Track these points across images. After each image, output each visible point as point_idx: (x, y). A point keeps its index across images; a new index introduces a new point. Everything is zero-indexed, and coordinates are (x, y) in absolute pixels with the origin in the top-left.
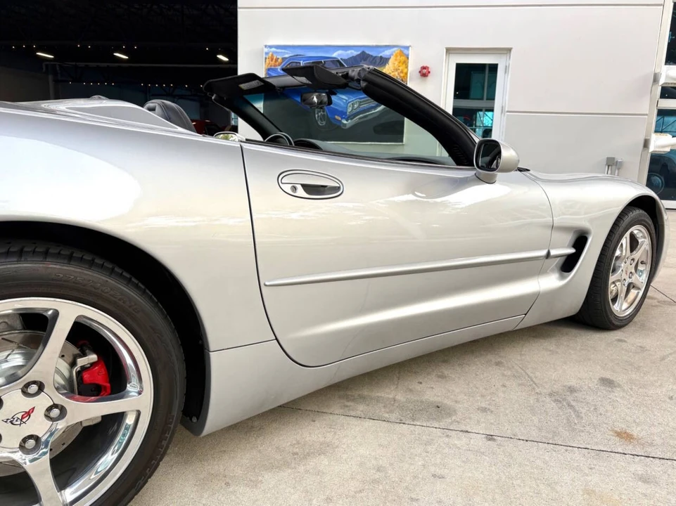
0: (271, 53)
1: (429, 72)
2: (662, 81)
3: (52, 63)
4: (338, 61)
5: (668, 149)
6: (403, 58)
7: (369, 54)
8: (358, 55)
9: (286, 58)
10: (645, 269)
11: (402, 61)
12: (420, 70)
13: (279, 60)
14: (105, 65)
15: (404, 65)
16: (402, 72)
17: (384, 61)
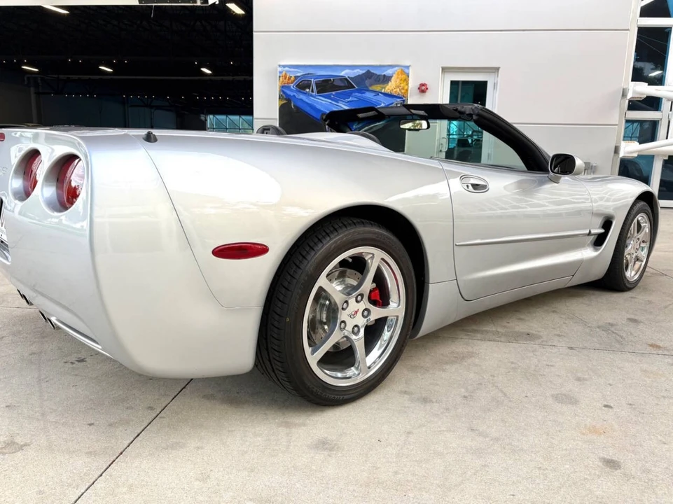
0: (284, 72)
1: (427, 89)
2: (630, 96)
3: (34, 76)
4: (346, 79)
5: (636, 155)
6: (404, 77)
7: (373, 73)
8: (363, 74)
9: (298, 77)
10: (646, 246)
11: (403, 79)
12: (419, 86)
13: (292, 79)
14: (87, 77)
15: (405, 83)
16: (403, 89)
17: (386, 79)
